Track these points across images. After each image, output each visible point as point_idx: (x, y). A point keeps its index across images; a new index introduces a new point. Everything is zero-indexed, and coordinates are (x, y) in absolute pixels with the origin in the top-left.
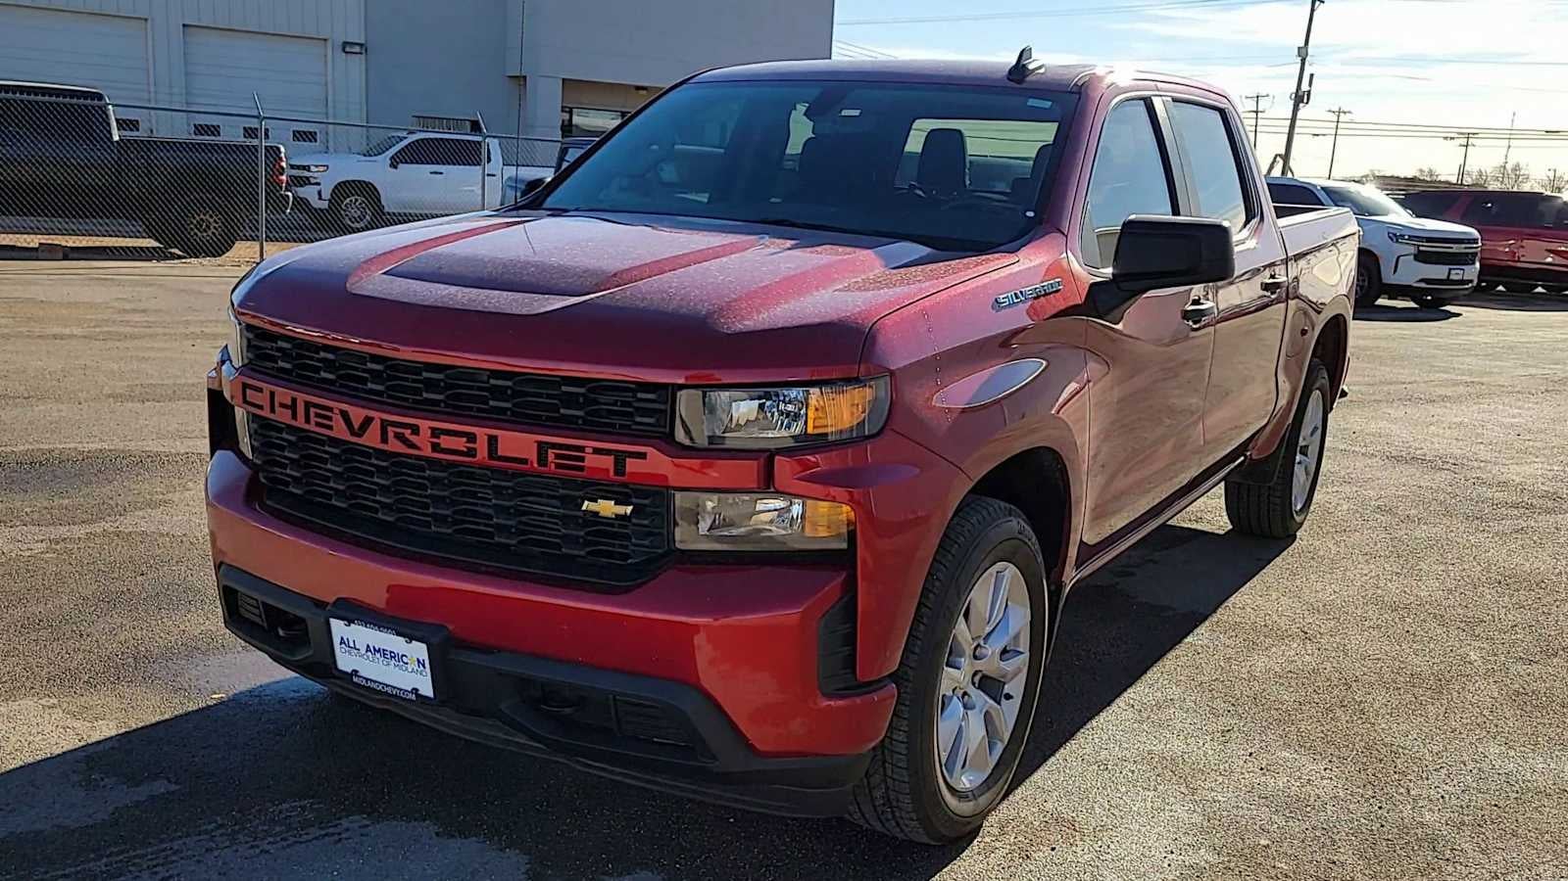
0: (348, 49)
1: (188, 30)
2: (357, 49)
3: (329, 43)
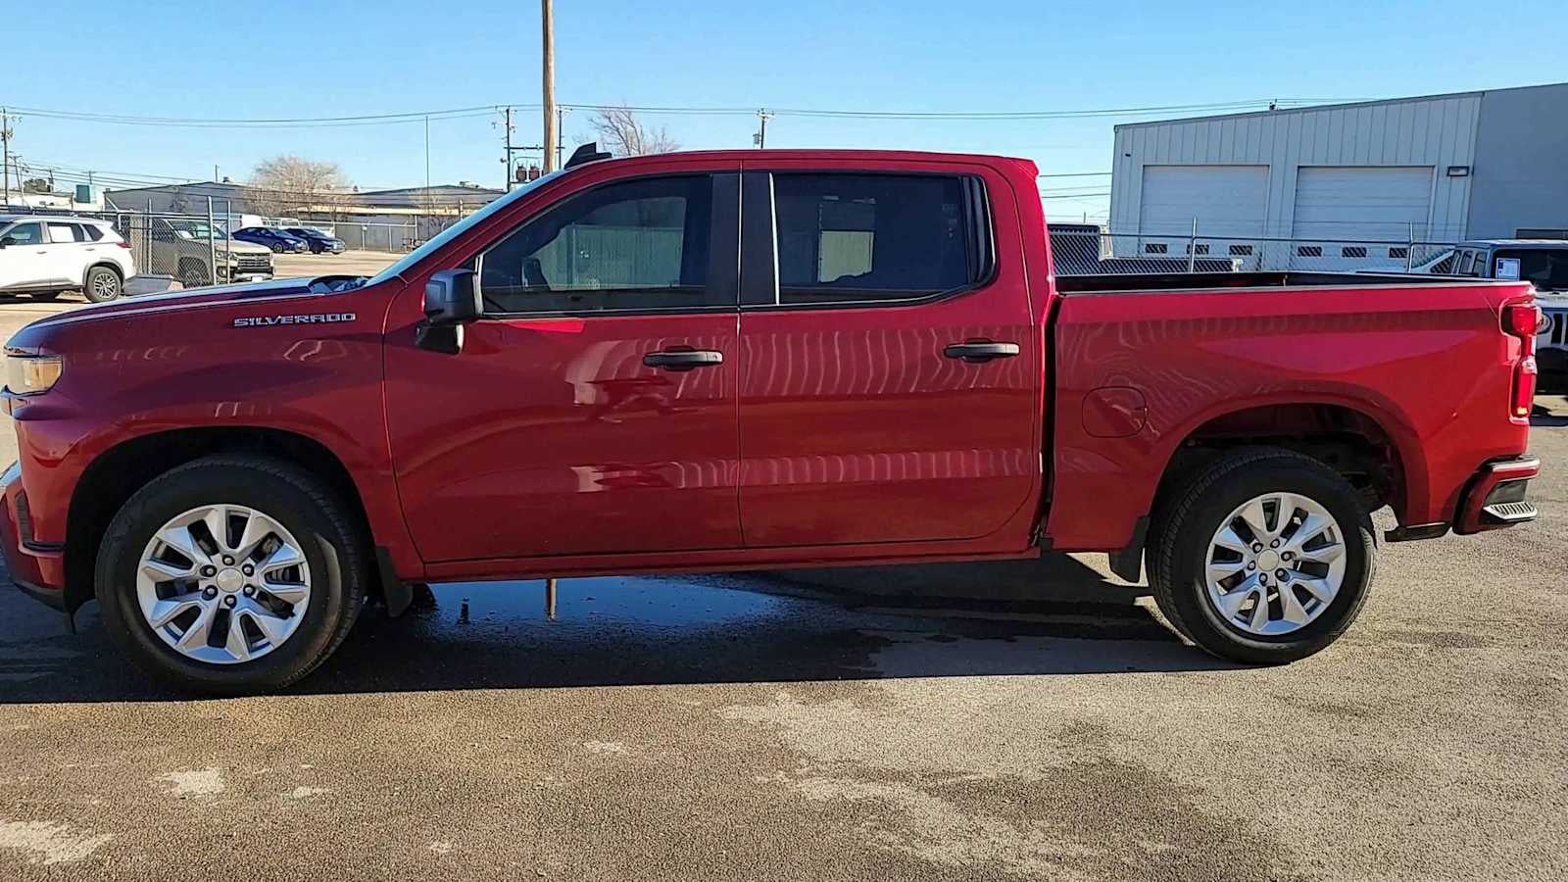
0: (1451, 173)
1: (1301, 170)
2: (1463, 172)
3: (1436, 170)
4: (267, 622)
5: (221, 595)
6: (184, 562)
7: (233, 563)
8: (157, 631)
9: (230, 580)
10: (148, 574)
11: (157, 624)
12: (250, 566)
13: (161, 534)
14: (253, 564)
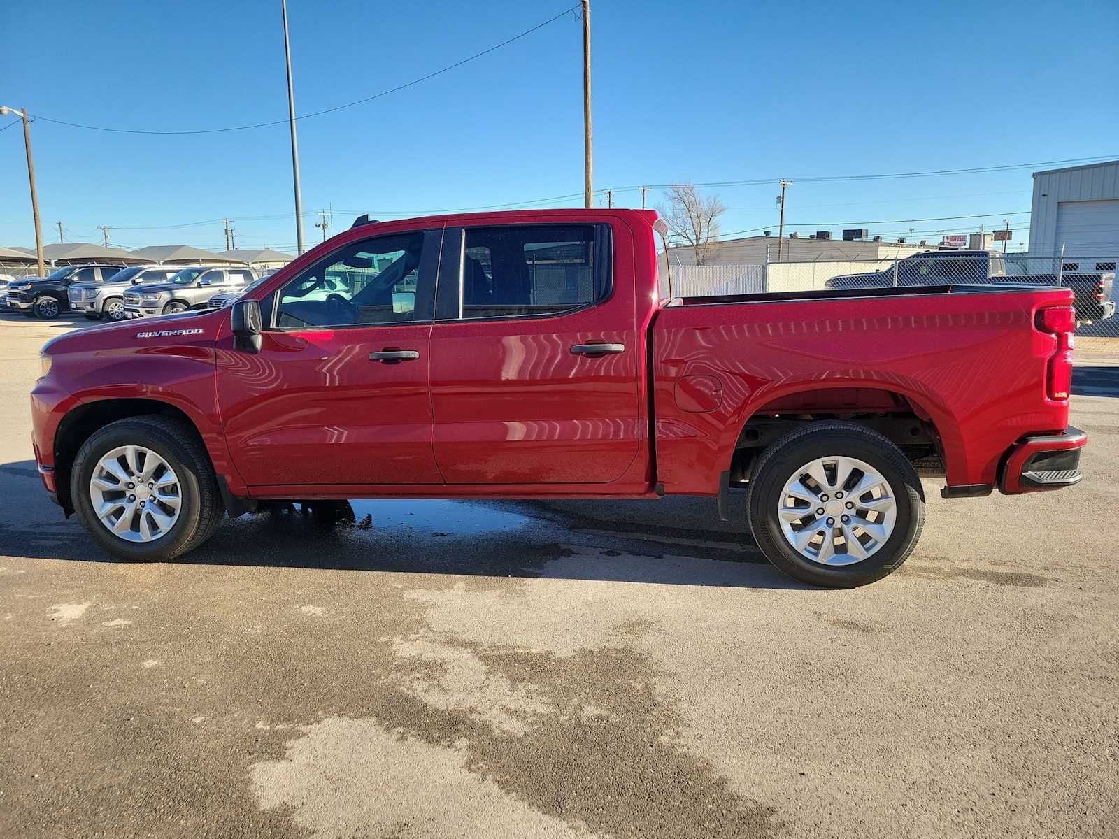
4: (160, 518)
5: (138, 501)
6: (115, 480)
7: (143, 482)
8: (102, 521)
9: (142, 491)
10: (97, 487)
11: (102, 515)
12: (152, 483)
13: (101, 463)
14: (153, 482)
